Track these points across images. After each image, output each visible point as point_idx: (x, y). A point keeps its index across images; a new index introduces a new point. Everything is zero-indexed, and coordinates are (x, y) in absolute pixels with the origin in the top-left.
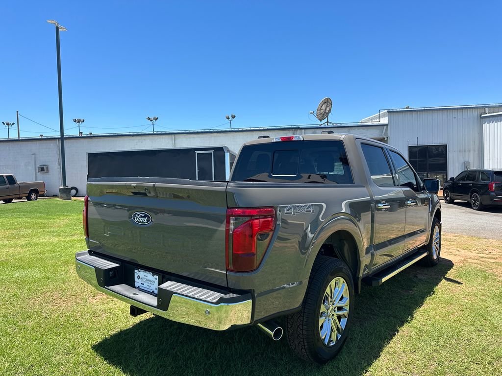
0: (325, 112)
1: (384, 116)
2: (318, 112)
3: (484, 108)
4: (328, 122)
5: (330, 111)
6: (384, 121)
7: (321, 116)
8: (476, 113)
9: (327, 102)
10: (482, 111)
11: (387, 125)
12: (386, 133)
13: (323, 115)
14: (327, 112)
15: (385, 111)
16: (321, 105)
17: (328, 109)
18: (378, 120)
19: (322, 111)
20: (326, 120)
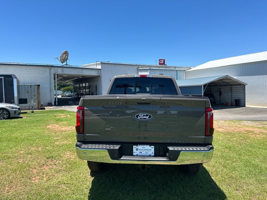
0: (65, 59)
1: (99, 64)
2: (61, 58)
3: (139, 65)
4: (67, 64)
5: (67, 59)
6: (99, 67)
7: (63, 60)
8: (136, 67)
9: (66, 53)
10: (138, 67)
11: (101, 69)
12: (100, 74)
13: (64, 60)
14: (66, 58)
15: (99, 62)
16: (63, 54)
17: (66, 57)
18: (96, 66)
19: (63, 58)
20: (65, 63)
